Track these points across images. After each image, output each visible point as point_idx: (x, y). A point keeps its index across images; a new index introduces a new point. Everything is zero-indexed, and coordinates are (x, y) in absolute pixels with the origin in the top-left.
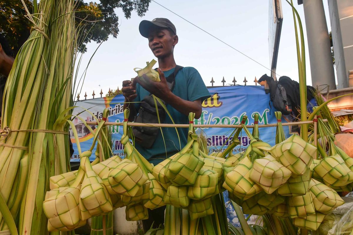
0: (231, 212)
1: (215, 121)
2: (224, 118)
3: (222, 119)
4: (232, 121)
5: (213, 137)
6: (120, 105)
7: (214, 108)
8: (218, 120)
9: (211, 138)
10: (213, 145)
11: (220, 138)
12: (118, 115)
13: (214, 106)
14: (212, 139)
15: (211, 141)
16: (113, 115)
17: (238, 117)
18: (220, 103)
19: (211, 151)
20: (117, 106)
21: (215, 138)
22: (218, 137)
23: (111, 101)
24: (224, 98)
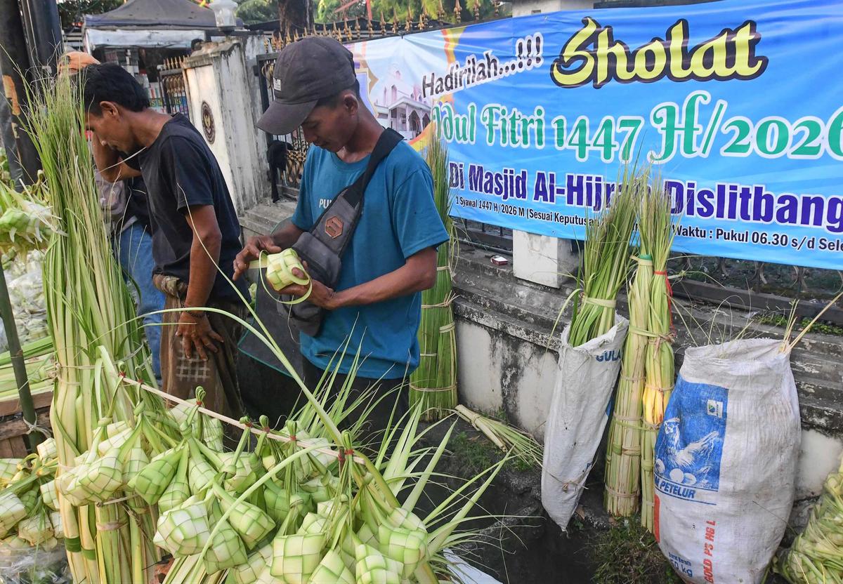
0: (673, 449)
1: (732, 132)
2: (768, 123)
3: (758, 126)
4: (794, 136)
5: (721, 189)
6: (475, 60)
7: (734, 80)
8: (744, 130)
9: (714, 190)
10: (717, 216)
11: (745, 194)
12: (471, 88)
13: (735, 75)
14: (716, 194)
15: (714, 202)
16: (462, 88)
17: (820, 122)
18: (760, 63)
19: (711, 234)
20: (469, 62)
21: (727, 191)
22: (739, 191)
23: (457, 44)
24: (777, 41)
